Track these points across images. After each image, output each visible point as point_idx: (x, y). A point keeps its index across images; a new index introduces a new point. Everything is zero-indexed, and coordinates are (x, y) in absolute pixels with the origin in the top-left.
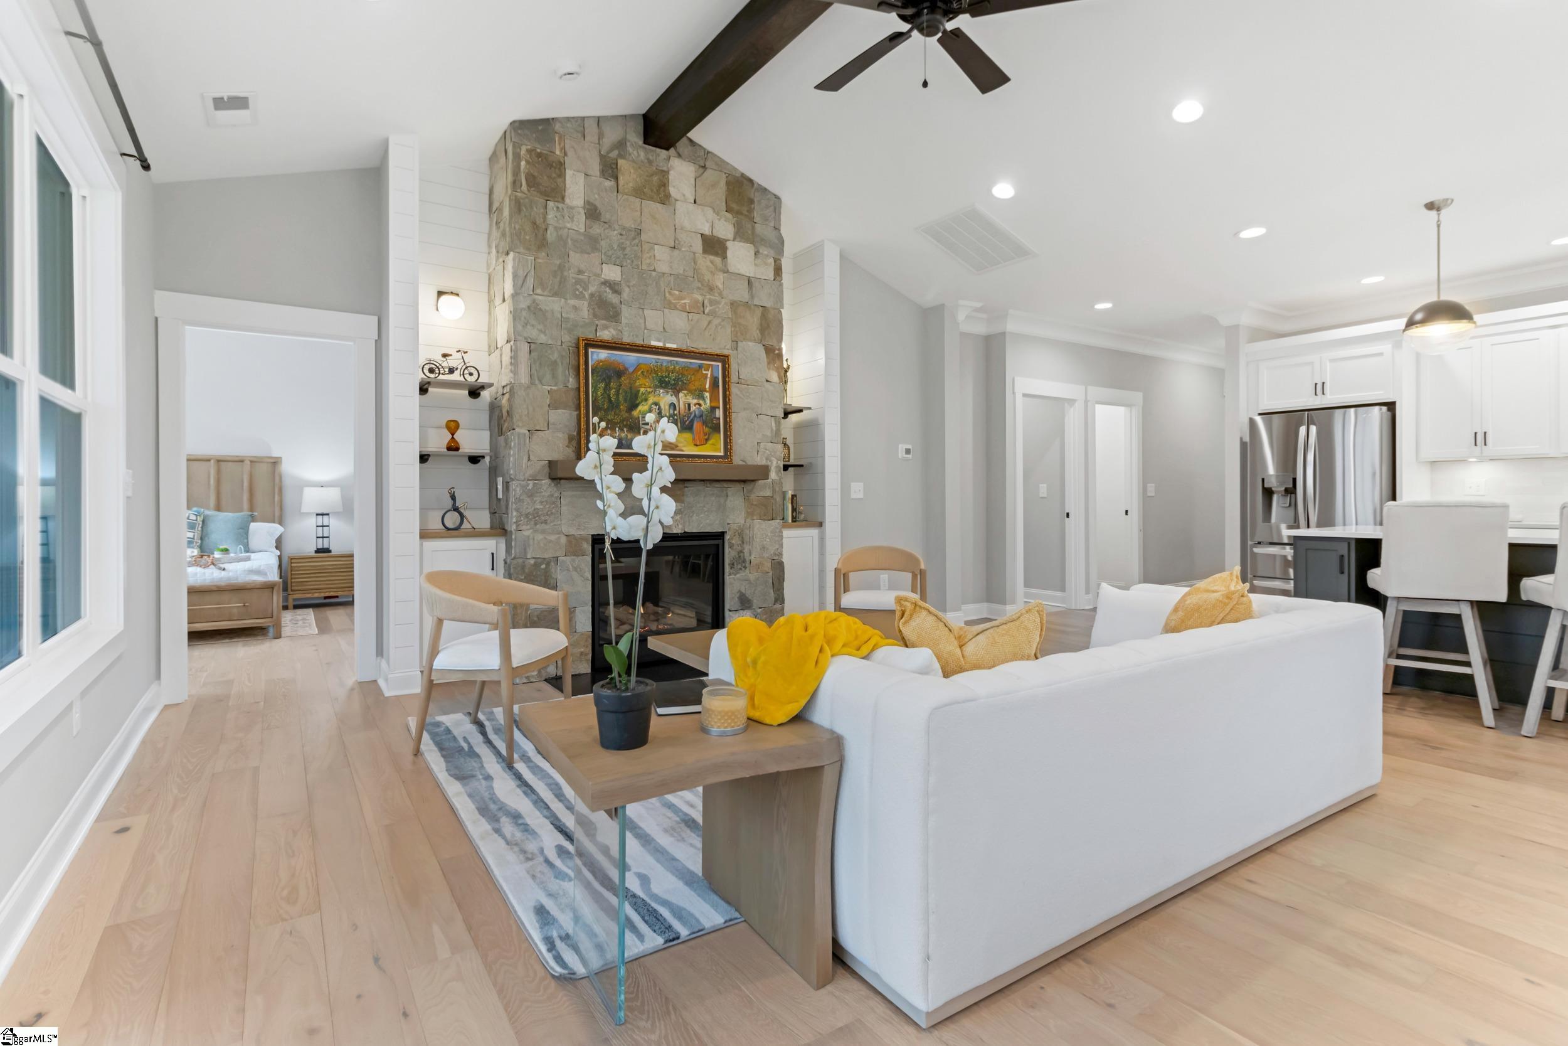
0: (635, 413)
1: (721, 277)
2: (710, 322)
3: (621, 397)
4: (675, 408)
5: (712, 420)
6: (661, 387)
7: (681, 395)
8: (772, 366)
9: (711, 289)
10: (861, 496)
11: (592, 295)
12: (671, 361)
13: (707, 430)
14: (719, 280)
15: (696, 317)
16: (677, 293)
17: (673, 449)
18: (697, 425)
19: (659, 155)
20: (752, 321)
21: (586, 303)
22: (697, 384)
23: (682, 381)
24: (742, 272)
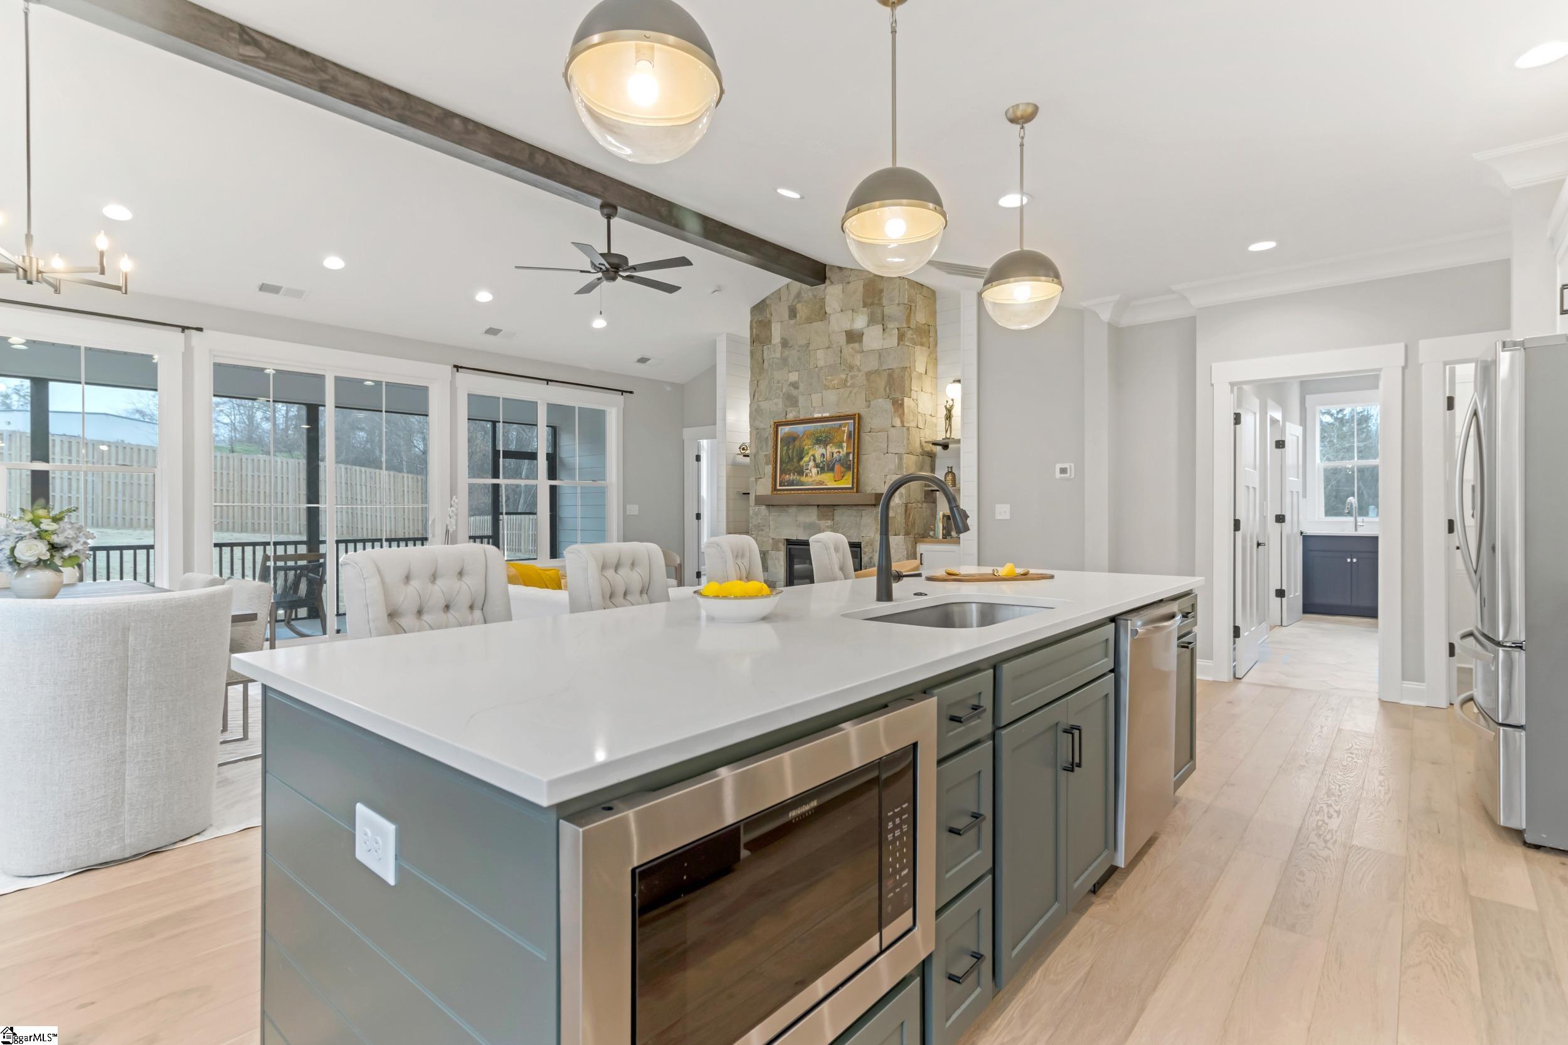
0: (802, 463)
1: (859, 357)
2: (851, 392)
3: (795, 454)
4: (824, 457)
5: (847, 462)
6: (816, 444)
7: (828, 447)
8: (896, 414)
9: (851, 368)
10: (1007, 516)
11: (784, 394)
12: (823, 425)
13: (843, 469)
14: (857, 360)
15: (842, 390)
16: (830, 377)
17: (821, 484)
18: (837, 467)
19: (820, 289)
20: (881, 383)
21: (781, 400)
22: (838, 438)
23: (829, 438)
24: (873, 348)
